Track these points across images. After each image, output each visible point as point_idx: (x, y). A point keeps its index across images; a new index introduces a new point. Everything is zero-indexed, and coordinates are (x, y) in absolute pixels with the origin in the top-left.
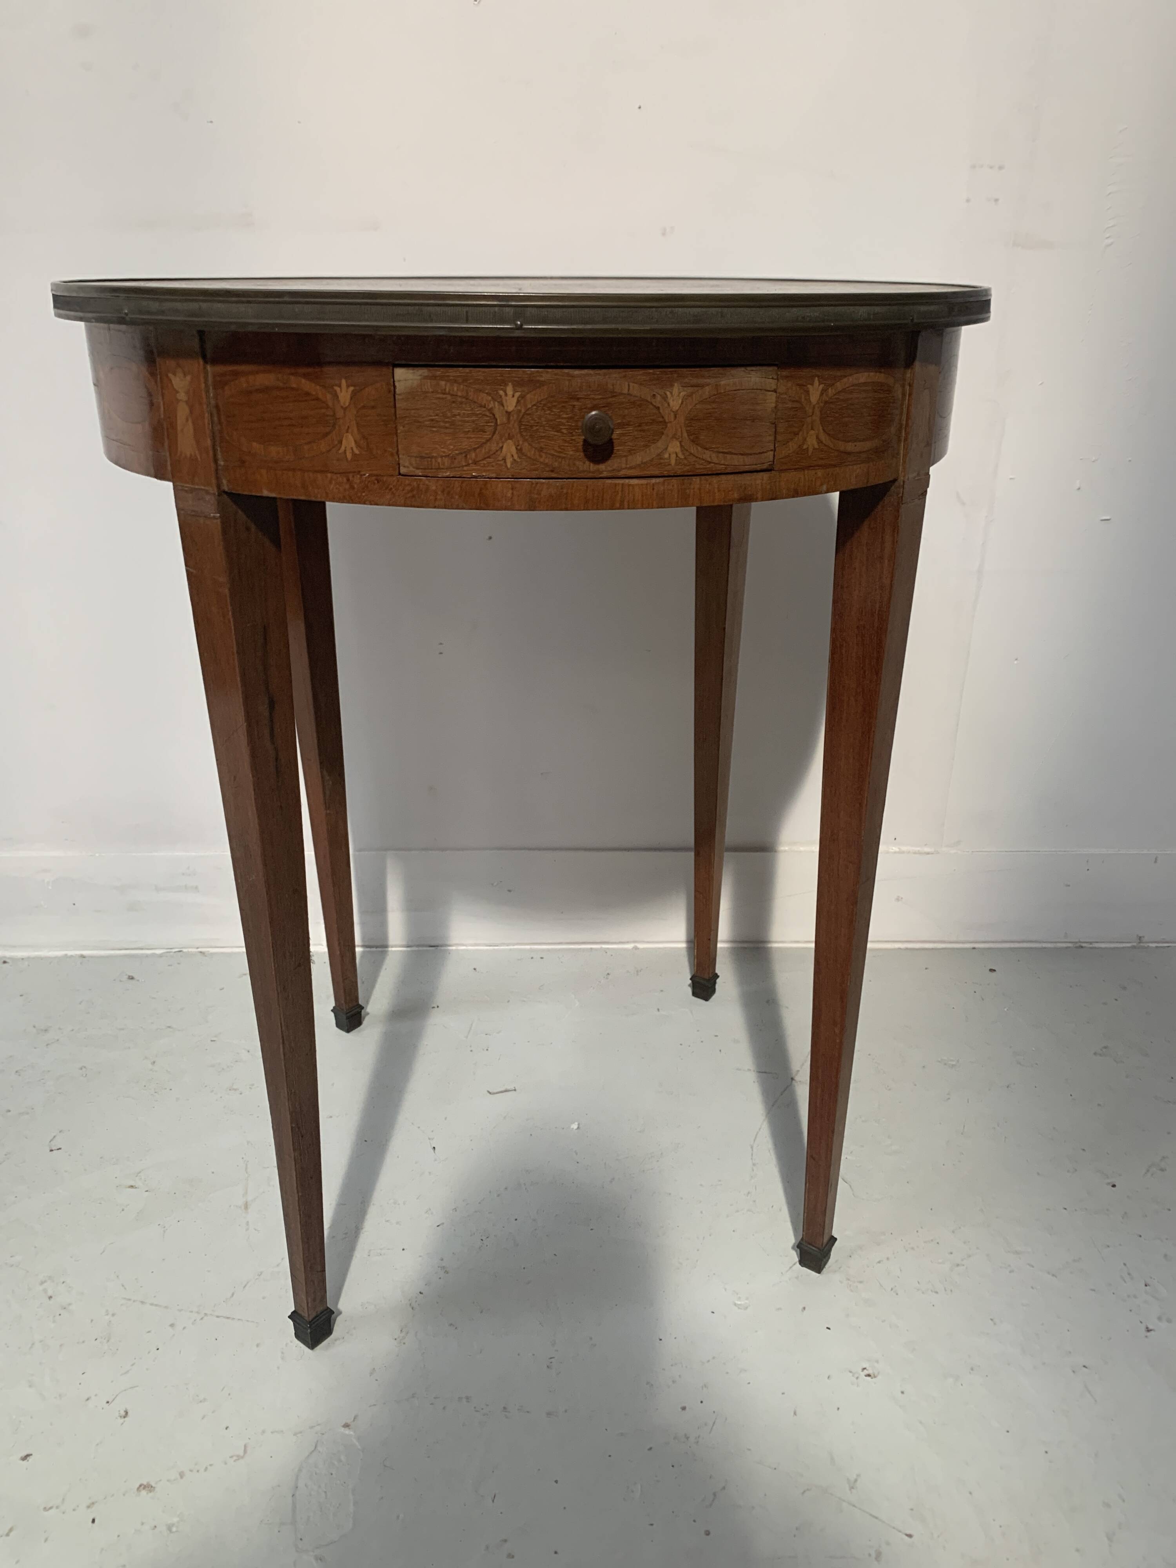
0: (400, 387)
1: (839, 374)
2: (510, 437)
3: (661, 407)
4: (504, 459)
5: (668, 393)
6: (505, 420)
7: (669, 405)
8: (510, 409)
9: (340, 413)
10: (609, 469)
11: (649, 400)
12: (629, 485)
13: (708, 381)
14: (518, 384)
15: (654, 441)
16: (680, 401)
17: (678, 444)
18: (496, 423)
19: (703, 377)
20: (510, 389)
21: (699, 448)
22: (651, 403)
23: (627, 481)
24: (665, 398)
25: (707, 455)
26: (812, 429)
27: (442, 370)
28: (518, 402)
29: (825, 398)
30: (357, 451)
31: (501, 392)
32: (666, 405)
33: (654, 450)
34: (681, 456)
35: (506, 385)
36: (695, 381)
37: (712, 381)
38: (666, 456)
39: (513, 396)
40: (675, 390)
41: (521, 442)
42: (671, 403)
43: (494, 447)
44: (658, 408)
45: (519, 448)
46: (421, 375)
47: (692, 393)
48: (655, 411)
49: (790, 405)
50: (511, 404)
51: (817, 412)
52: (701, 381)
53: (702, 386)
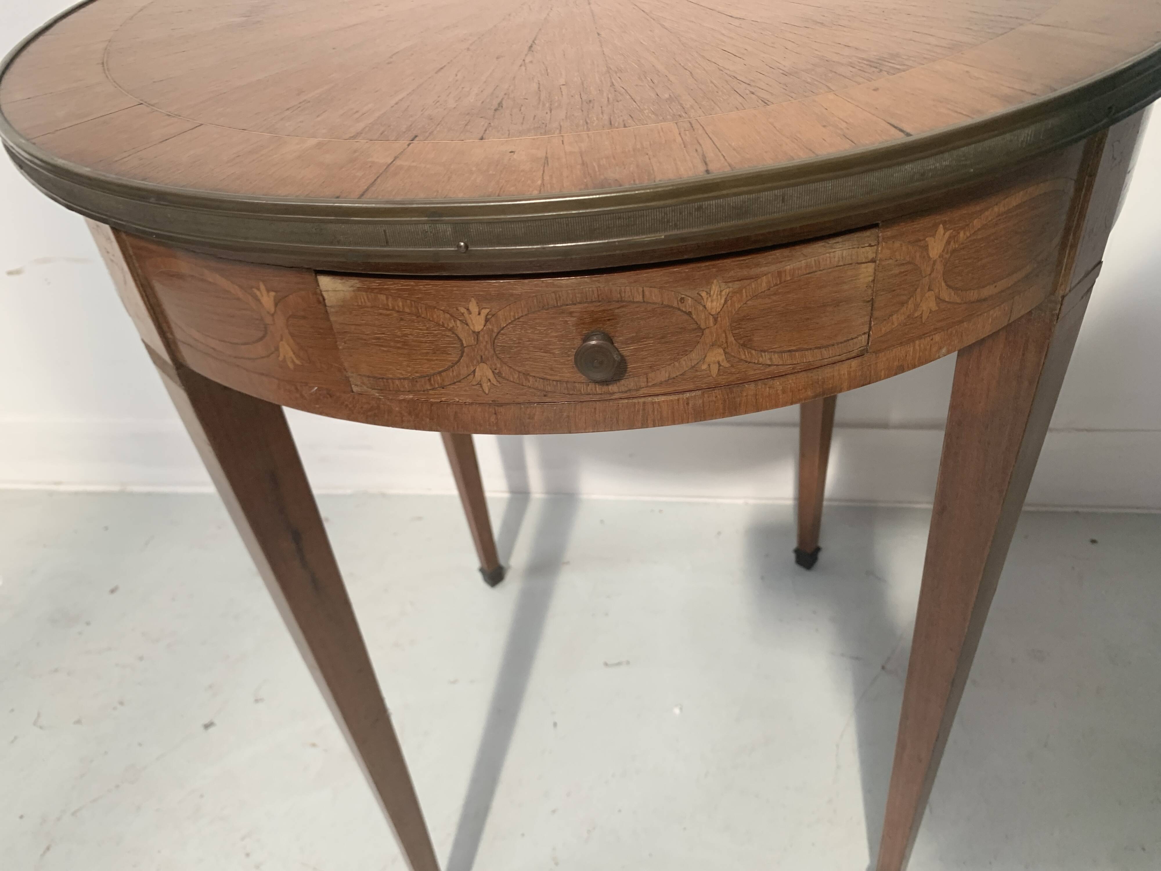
0: (330, 299)
1: (978, 208)
2: (483, 360)
3: (693, 312)
4: (480, 384)
5: (704, 294)
6: (472, 341)
7: (705, 307)
8: (478, 328)
9: (268, 320)
10: (623, 389)
11: (675, 304)
12: (653, 403)
13: (764, 269)
14: (481, 300)
15: (685, 353)
16: (723, 301)
17: (721, 351)
18: (462, 344)
19: (758, 265)
20: (473, 306)
21: (753, 352)
22: (679, 309)
23: (650, 399)
24: (699, 300)
25: (765, 358)
26: (930, 289)
27: (378, 281)
28: (487, 320)
29: (953, 245)
30: (298, 362)
31: (463, 310)
32: (701, 308)
33: (685, 363)
34: (725, 364)
35: (468, 301)
36: (745, 272)
37: (773, 268)
38: (704, 367)
39: (479, 314)
40: (715, 288)
41: (498, 366)
42: (709, 305)
43: (464, 371)
44: (689, 314)
45: (497, 371)
46: (352, 286)
47: (740, 291)
48: (686, 317)
49: (896, 271)
50: (478, 323)
51: (939, 267)
52: (754, 271)
53: (756, 277)
